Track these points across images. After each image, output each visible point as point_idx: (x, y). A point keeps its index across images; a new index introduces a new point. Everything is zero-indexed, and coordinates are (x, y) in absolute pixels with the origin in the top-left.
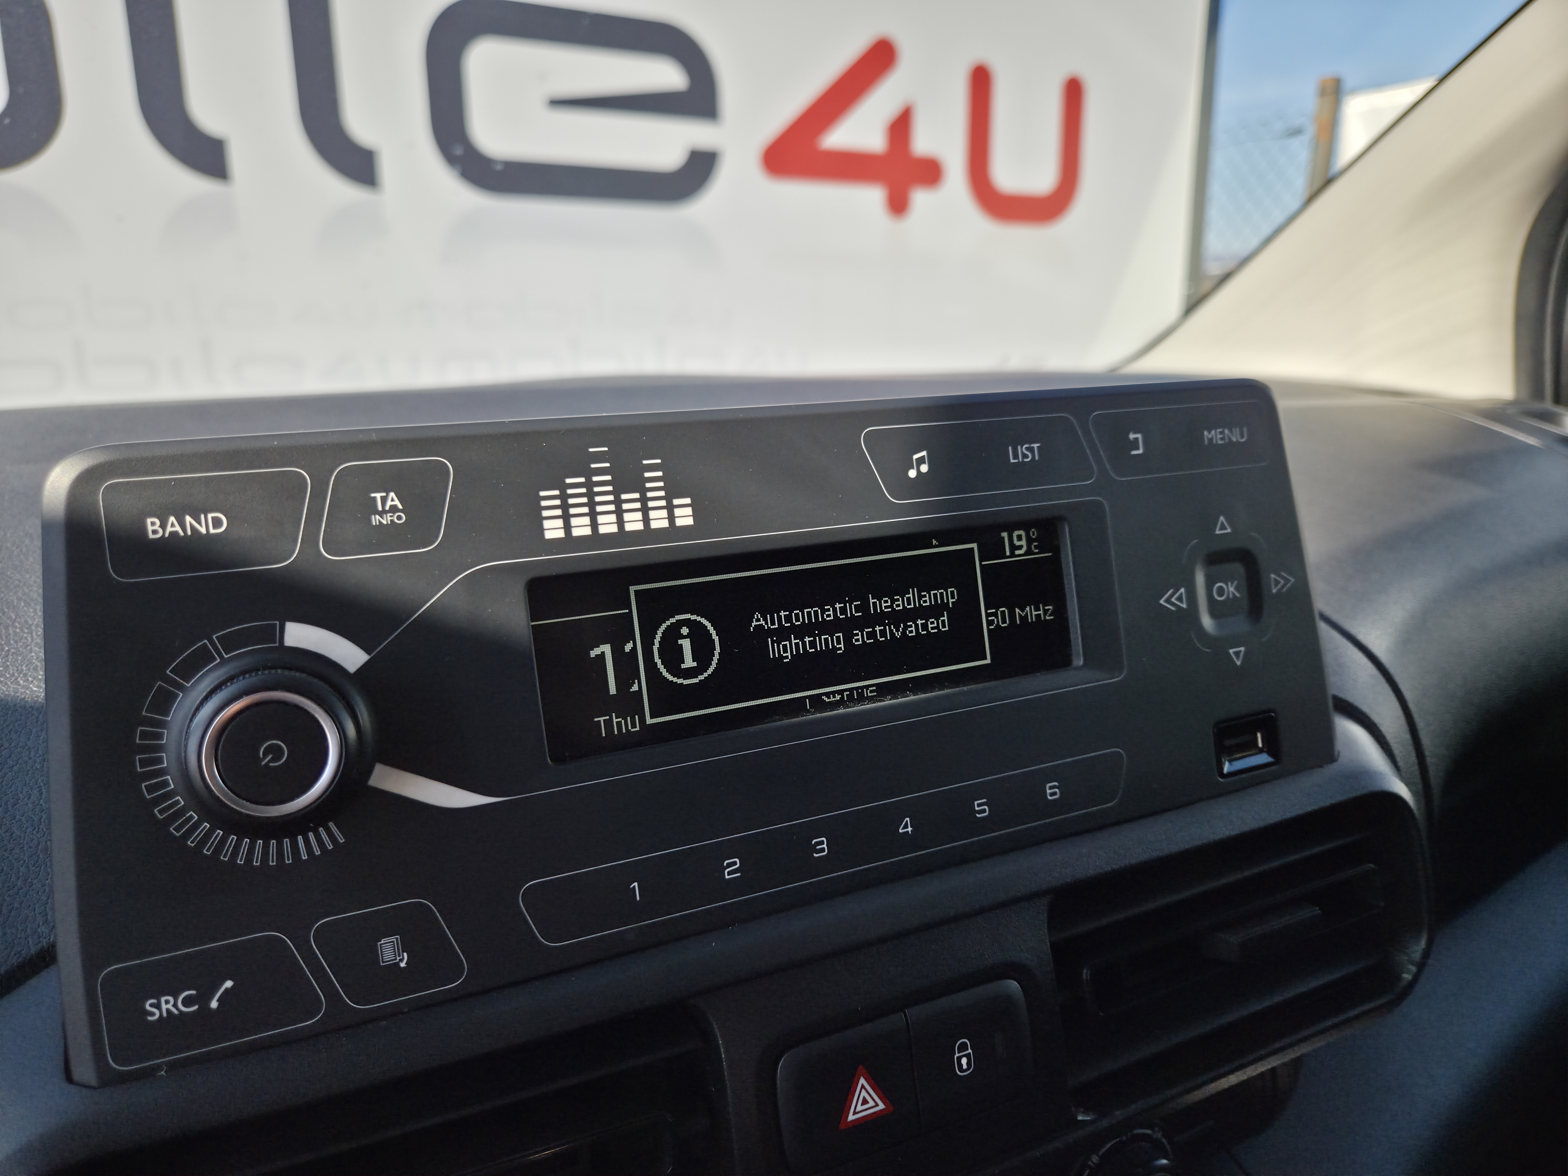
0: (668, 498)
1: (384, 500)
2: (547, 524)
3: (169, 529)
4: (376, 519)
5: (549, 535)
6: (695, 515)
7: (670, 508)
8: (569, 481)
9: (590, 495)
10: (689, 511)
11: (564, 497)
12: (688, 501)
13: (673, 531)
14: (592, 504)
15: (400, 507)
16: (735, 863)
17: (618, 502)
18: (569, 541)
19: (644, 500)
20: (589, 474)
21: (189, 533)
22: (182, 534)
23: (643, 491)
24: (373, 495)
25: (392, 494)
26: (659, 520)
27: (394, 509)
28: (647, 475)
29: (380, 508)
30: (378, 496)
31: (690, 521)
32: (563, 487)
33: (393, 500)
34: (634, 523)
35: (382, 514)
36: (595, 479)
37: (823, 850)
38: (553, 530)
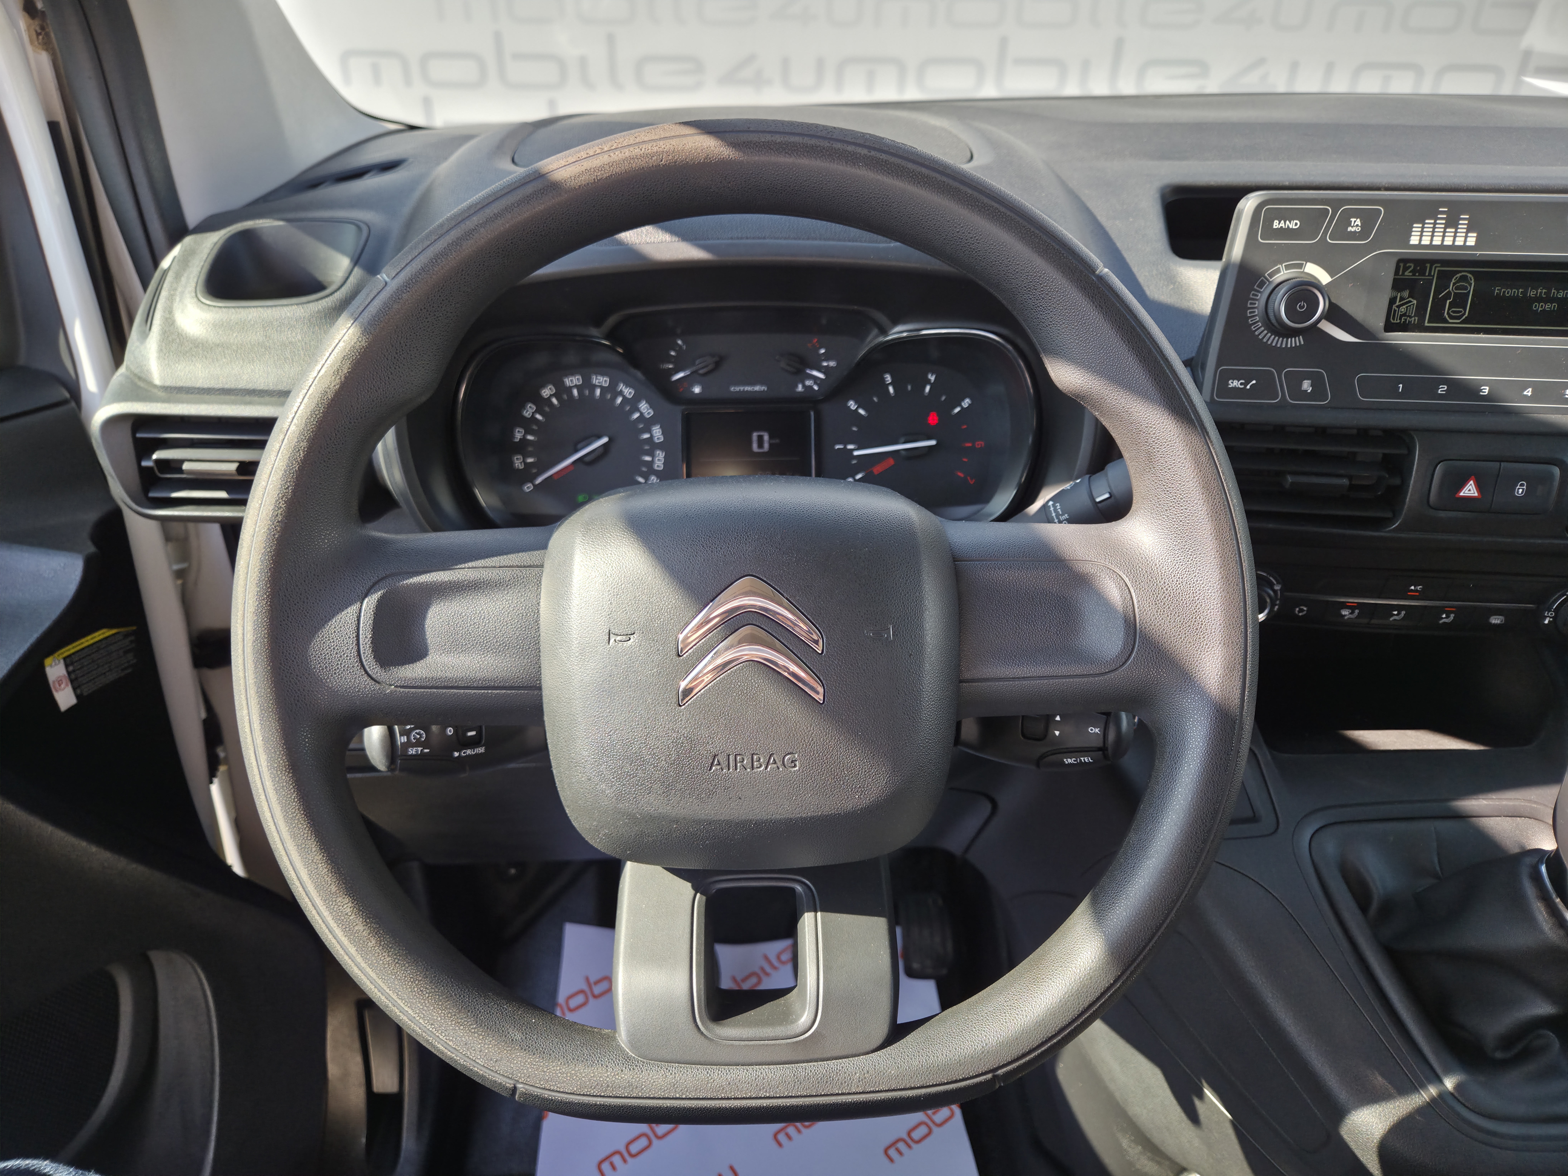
0: (1467, 233)
1: (1355, 221)
2: (1412, 238)
3: (1281, 225)
4: (1350, 229)
5: (1412, 242)
6: (1476, 241)
7: (1466, 237)
8: (1427, 221)
9: (1434, 228)
10: (1474, 239)
11: (1423, 228)
12: (1475, 235)
13: (1464, 247)
14: (1433, 232)
15: (1360, 225)
16: (1444, 388)
17: (1444, 232)
18: (1419, 246)
19: (1456, 232)
20: (1436, 219)
21: (1286, 227)
22: (1284, 227)
23: (1457, 228)
24: (1351, 219)
25: (1358, 220)
26: (1459, 242)
27: (1357, 225)
28: (1461, 222)
29: (1352, 225)
30: (1353, 220)
31: (1473, 244)
32: (1424, 224)
33: (1358, 222)
34: (1448, 241)
35: (1352, 227)
36: (1438, 222)
37: (1485, 392)
38: (1414, 240)
